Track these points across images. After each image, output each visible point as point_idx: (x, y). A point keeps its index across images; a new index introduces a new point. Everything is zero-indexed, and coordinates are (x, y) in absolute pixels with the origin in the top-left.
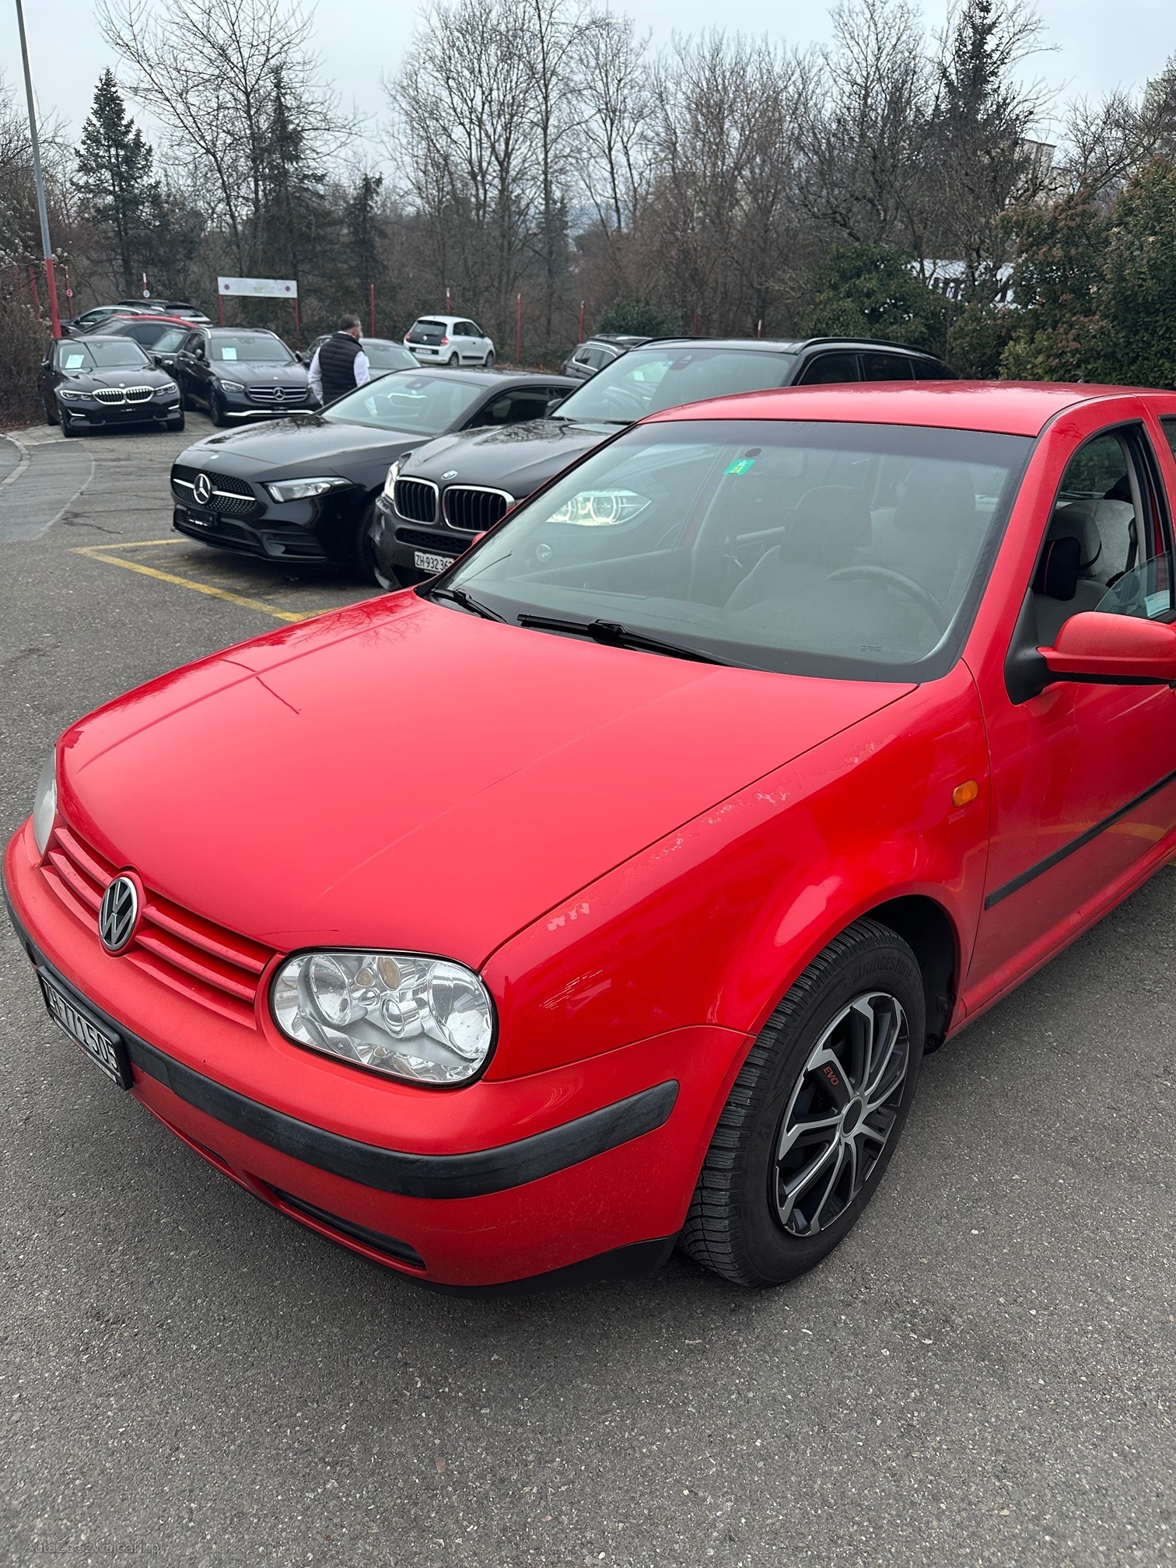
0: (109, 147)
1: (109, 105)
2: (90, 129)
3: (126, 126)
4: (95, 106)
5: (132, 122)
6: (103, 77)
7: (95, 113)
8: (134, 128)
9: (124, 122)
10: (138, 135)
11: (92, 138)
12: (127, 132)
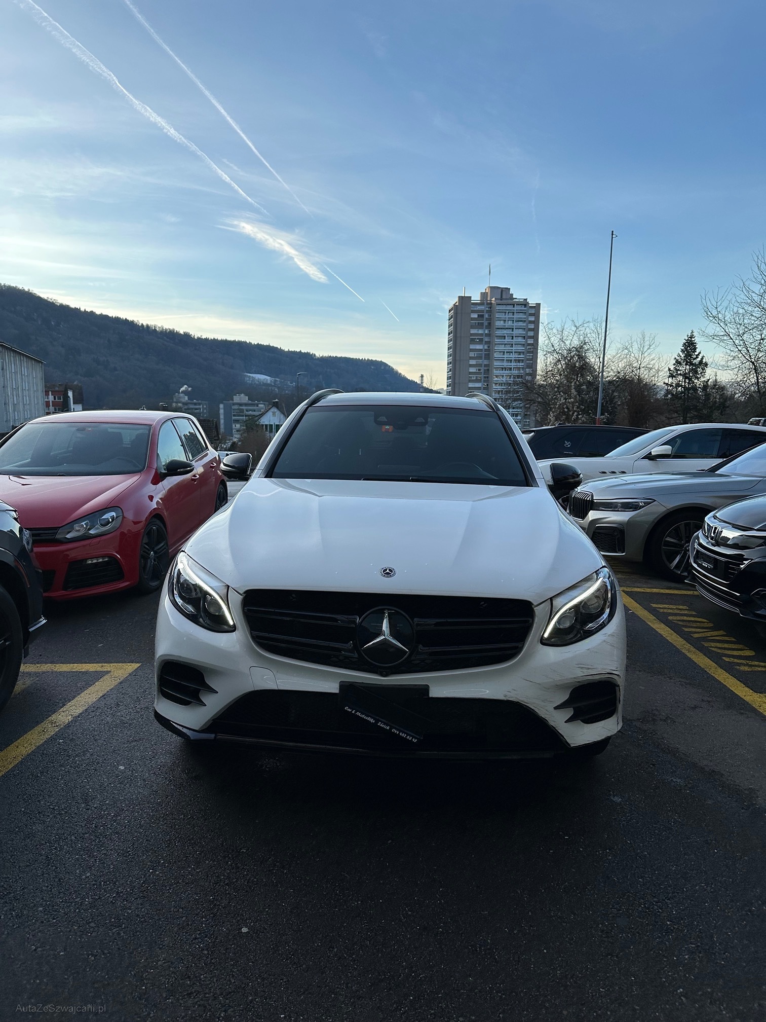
0: (686, 365)
1: (689, 347)
2: (677, 358)
3: (696, 355)
4: (683, 348)
5: (700, 353)
6: (689, 335)
7: (682, 351)
8: (700, 357)
9: (696, 353)
10: (702, 359)
11: (678, 363)
12: (697, 357)
